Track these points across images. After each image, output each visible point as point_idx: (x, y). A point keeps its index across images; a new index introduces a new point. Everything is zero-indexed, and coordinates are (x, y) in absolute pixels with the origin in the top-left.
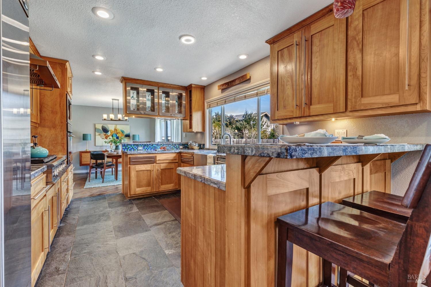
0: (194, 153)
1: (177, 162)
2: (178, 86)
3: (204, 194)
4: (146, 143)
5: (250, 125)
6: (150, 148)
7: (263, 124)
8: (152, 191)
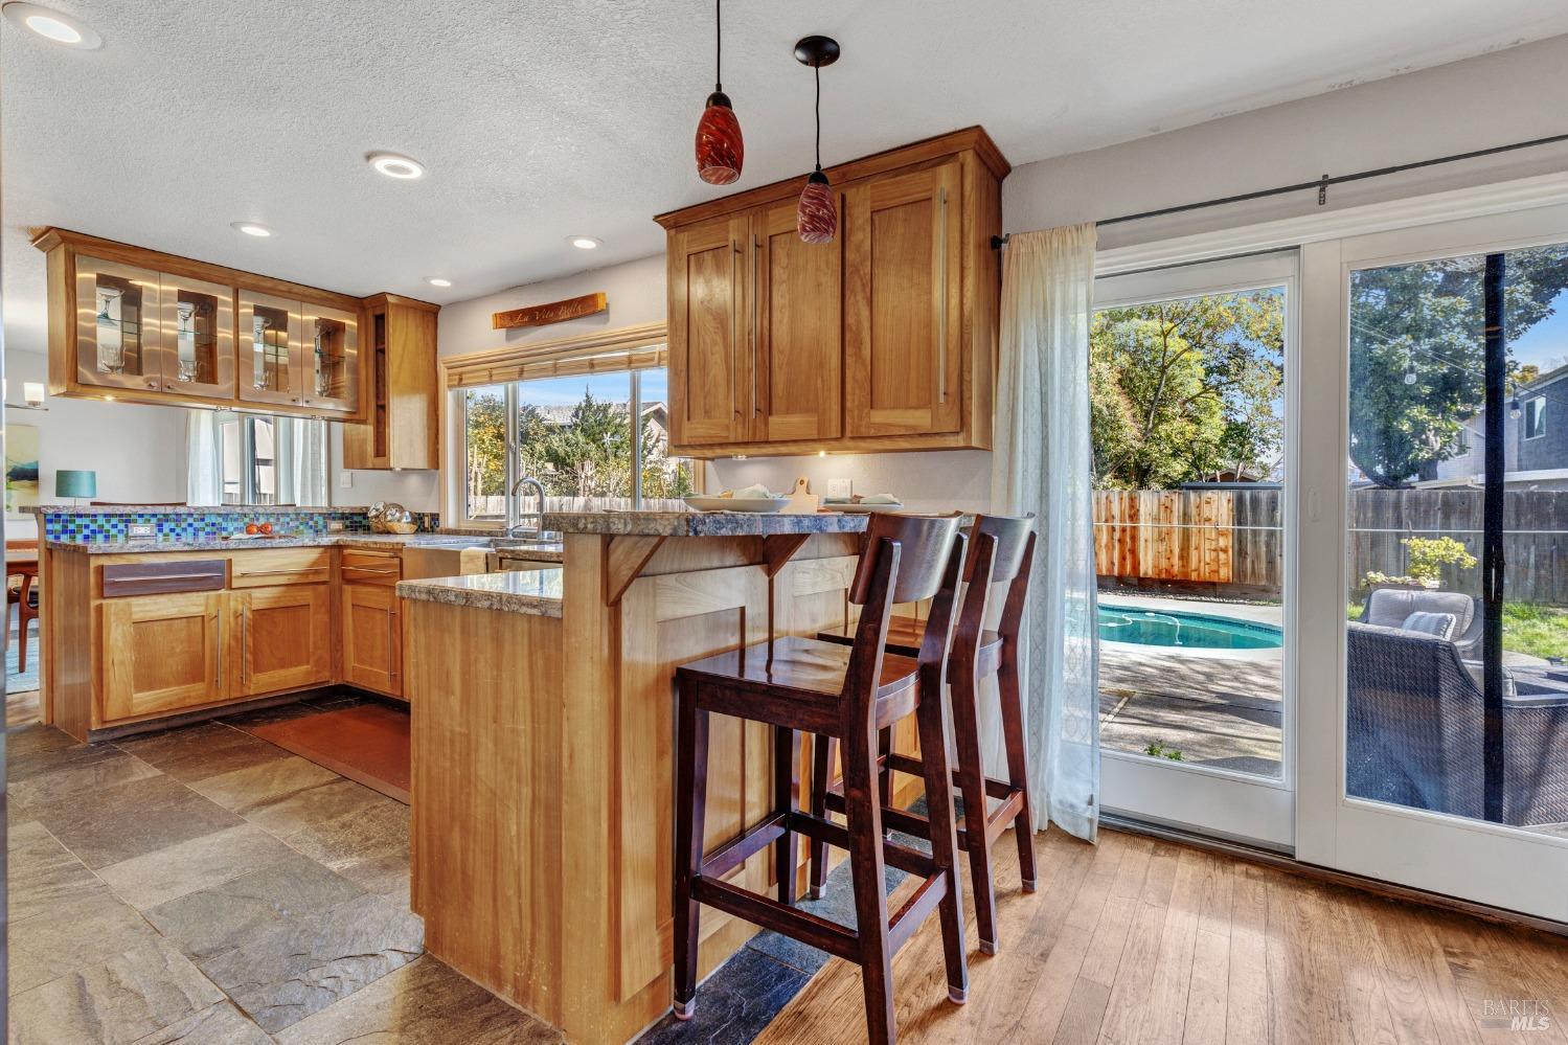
0: (403, 544)
1: (324, 583)
2: (325, 294)
3: (498, 641)
4: (169, 510)
5: (601, 447)
6: (190, 530)
7: (650, 443)
8: (212, 699)
